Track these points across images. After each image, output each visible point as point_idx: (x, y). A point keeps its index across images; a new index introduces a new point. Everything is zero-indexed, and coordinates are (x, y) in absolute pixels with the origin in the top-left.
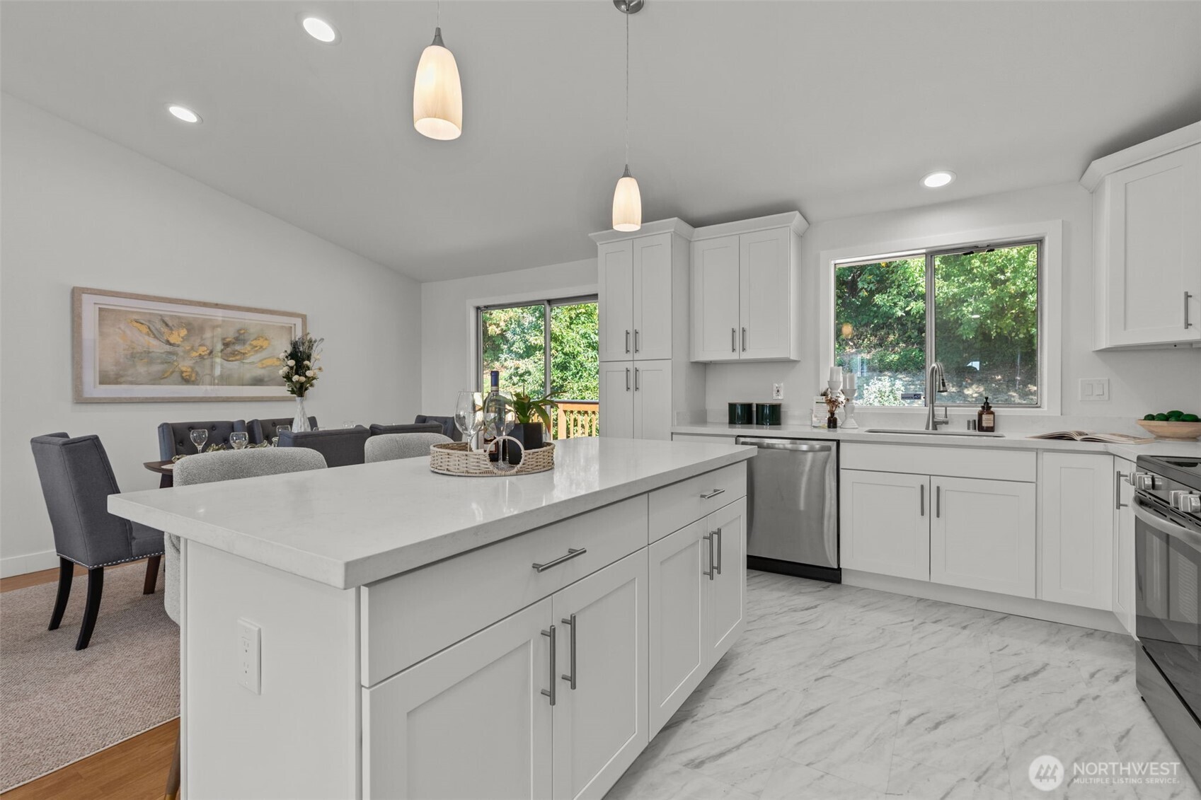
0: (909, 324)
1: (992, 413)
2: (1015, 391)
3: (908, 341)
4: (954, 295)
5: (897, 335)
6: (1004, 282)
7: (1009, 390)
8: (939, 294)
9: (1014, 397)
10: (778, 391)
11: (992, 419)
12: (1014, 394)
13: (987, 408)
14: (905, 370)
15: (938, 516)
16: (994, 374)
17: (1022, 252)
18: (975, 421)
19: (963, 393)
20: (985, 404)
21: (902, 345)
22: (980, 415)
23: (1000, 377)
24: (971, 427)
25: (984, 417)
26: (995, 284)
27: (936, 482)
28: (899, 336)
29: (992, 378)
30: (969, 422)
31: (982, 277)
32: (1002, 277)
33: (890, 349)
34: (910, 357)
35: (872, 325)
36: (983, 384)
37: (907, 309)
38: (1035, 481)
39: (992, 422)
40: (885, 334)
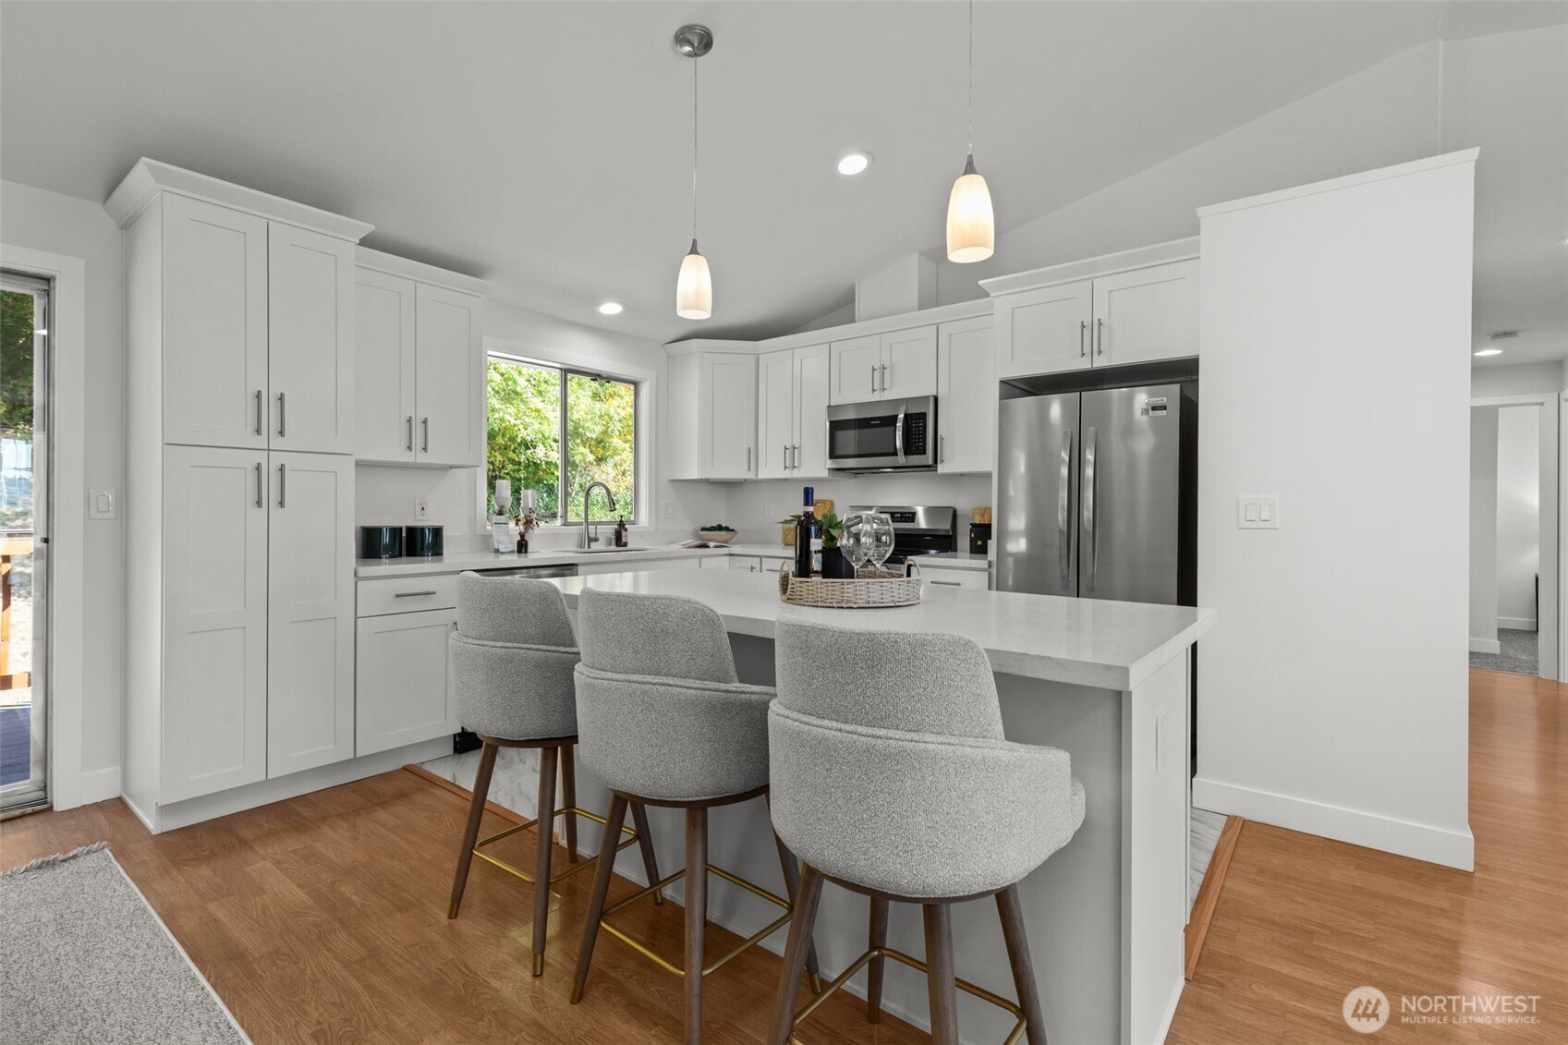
1: (626, 530)
10: (423, 509)
18: (612, 538)
22: (618, 532)
25: (623, 533)
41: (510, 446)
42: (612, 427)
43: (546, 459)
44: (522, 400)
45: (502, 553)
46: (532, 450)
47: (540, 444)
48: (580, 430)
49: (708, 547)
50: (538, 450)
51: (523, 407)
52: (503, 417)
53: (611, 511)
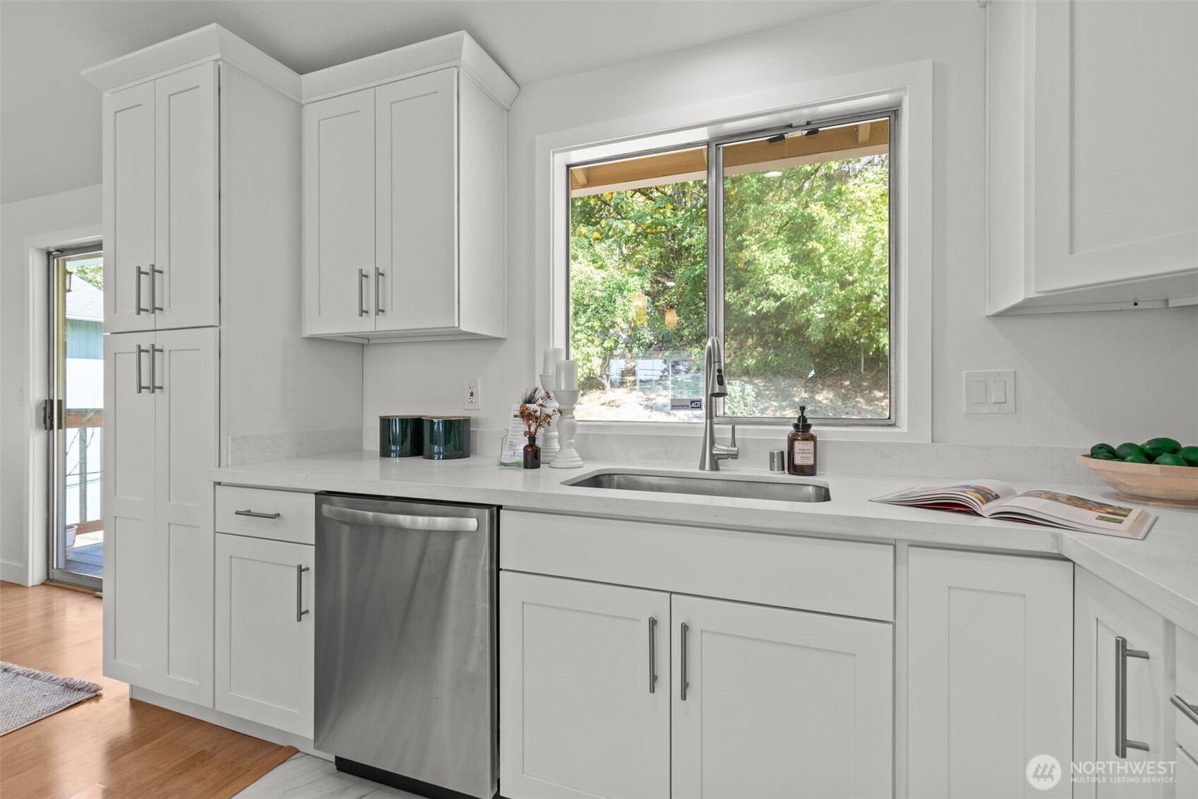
0: (767, 328)
1: (812, 438)
2: (862, 397)
3: (765, 345)
4: (804, 295)
5: (755, 339)
6: (852, 283)
7: (856, 397)
8: (789, 293)
9: (860, 402)
10: (472, 394)
11: (812, 450)
12: (861, 400)
13: (802, 428)
14: (762, 374)
15: (684, 697)
16: (841, 380)
17: (867, 245)
18: (782, 453)
19: (814, 399)
20: (799, 419)
21: (760, 349)
22: (791, 441)
23: (848, 383)
24: (776, 464)
25: (798, 445)
26: (843, 285)
27: (684, 610)
28: (757, 340)
29: (841, 384)
30: (772, 455)
31: (831, 276)
32: (851, 278)
33: (748, 353)
34: (766, 362)
35: (733, 329)
36: (833, 390)
37: (759, 308)
38: (891, 619)
39: (812, 456)
40: (744, 338)
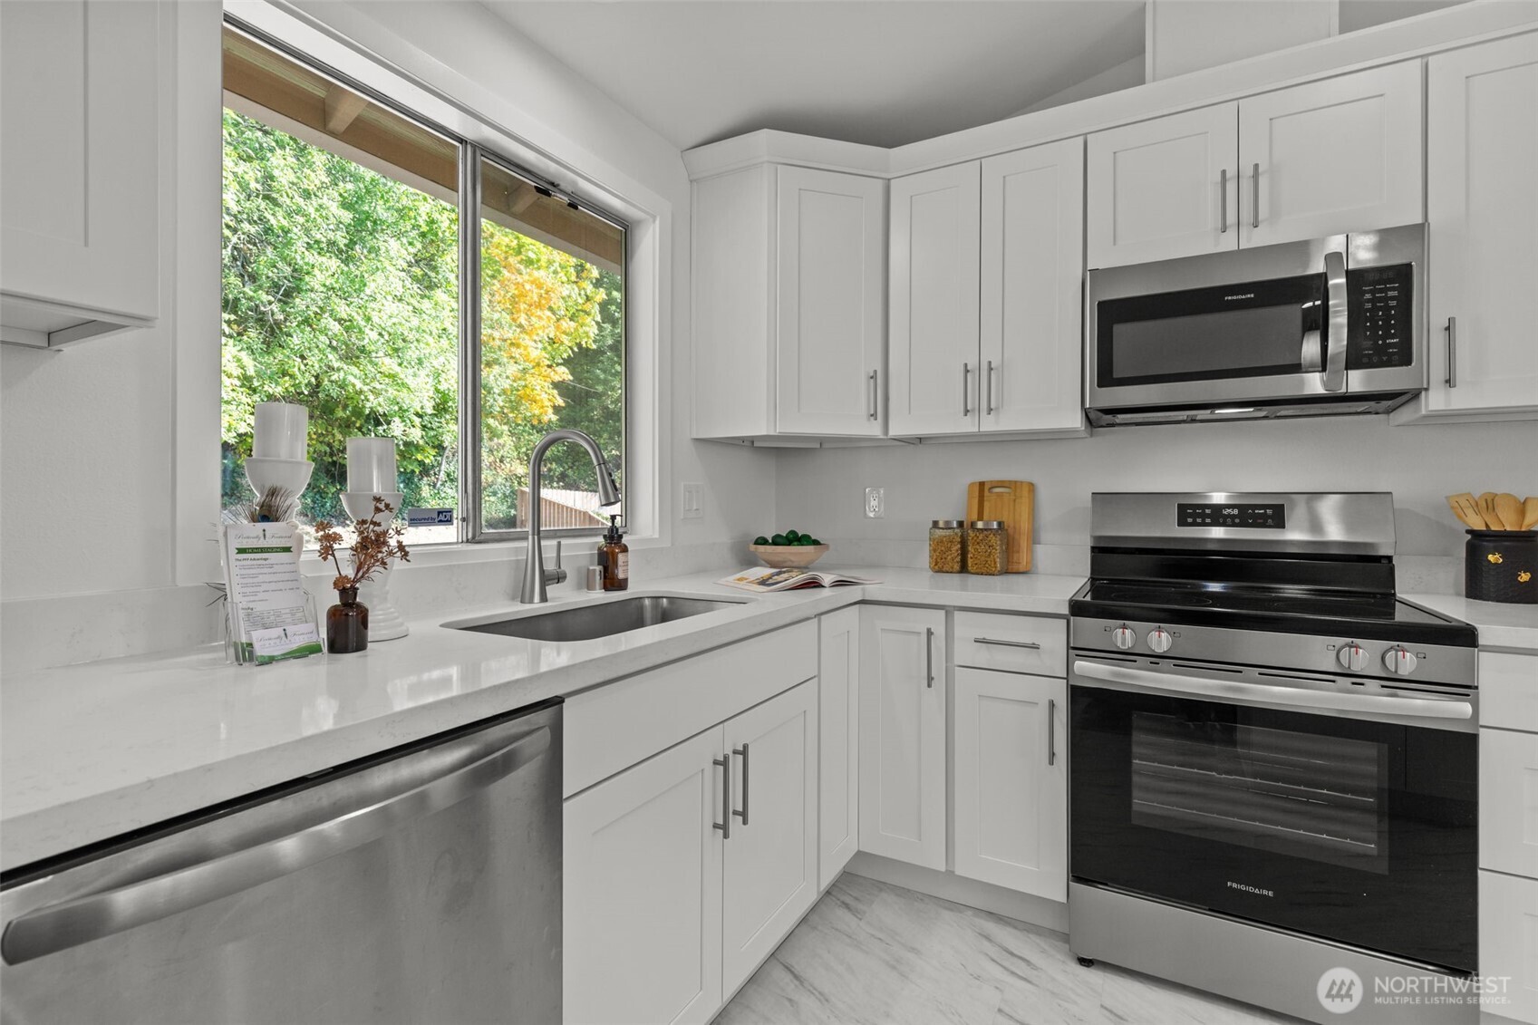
1: (626, 549)
11: (627, 561)
13: (616, 539)
24: (595, 583)
25: (620, 558)
39: (626, 569)
41: (354, 423)
42: (492, 401)
43: (405, 438)
44: (371, 362)
45: (270, 660)
46: (385, 427)
47: (397, 419)
48: (450, 404)
49: (821, 586)
50: (393, 426)
51: (373, 370)
52: (344, 379)
53: (606, 505)
